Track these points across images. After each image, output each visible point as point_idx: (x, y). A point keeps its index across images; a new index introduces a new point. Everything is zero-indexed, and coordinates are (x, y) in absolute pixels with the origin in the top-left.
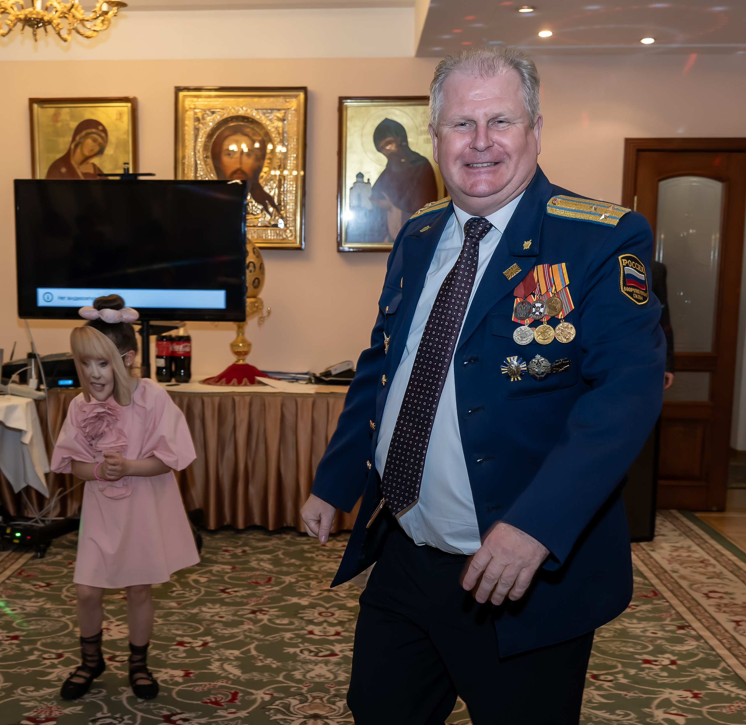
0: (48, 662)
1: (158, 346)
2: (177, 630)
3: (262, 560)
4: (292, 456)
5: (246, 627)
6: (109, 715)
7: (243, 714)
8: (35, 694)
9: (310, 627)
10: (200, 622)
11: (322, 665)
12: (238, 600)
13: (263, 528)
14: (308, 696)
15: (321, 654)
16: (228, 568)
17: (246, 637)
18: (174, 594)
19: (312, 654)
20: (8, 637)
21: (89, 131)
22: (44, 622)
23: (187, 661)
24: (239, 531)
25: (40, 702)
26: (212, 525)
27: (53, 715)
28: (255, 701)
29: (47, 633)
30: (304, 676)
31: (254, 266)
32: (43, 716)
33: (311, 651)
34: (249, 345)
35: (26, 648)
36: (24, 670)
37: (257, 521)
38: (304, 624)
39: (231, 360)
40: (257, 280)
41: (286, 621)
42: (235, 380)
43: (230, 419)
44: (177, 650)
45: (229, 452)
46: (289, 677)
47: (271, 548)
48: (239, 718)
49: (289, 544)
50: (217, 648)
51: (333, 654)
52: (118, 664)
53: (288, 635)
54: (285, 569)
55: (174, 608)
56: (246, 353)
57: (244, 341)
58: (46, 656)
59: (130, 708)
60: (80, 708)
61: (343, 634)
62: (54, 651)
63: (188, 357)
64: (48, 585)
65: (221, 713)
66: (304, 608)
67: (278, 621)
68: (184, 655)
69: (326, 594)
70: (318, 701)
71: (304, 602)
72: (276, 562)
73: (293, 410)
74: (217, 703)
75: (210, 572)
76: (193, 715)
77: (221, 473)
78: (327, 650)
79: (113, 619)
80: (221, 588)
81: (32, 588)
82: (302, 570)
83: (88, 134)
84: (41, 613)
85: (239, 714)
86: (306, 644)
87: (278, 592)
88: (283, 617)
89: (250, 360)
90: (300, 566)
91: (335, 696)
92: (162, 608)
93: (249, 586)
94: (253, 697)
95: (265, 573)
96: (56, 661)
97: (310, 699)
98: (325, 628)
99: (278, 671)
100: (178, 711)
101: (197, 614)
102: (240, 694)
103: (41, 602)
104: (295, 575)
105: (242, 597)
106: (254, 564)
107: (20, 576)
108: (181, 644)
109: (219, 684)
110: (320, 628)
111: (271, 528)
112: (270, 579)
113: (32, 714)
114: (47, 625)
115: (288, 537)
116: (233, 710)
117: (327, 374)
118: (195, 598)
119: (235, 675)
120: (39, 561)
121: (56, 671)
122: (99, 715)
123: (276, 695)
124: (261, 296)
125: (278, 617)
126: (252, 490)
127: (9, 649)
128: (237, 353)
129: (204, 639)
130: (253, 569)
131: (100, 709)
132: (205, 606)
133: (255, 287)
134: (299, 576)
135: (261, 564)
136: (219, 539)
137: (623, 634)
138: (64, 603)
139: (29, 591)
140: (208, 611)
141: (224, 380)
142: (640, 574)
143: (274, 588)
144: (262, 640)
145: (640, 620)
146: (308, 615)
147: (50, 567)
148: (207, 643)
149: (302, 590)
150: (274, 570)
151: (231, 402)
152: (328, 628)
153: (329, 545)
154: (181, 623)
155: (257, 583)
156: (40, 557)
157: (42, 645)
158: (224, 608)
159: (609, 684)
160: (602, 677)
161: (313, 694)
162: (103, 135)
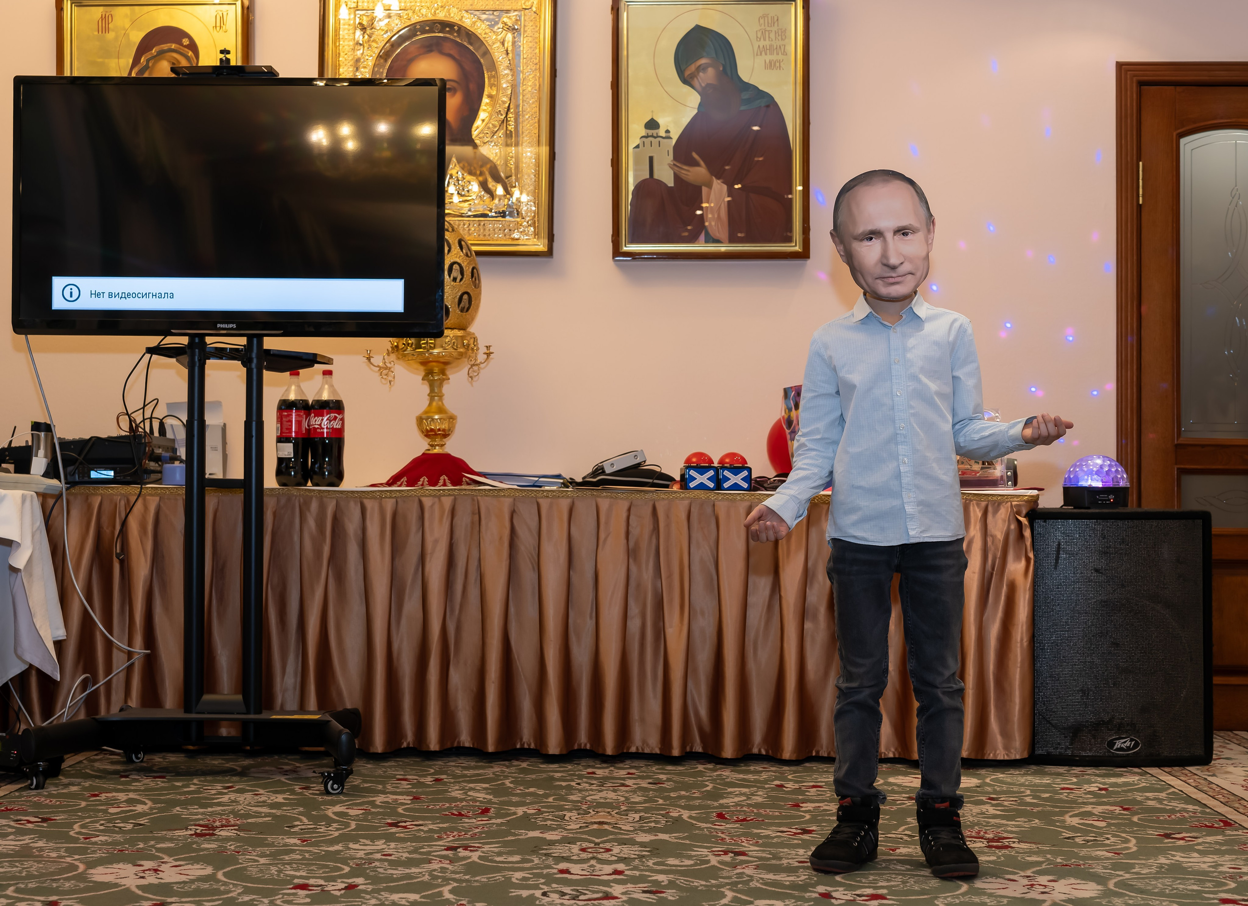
1: (280, 418)
2: (298, 870)
3: (471, 789)
4: (532, 612)
5: (435, 866)
9: (563, 866)
10: (345, 861)
12: (422, 834)
13: (478, 753)
15: (581, 897)
16: (404, 799)
17: (435, 878)
18: (296, 829)
19: (567, 897)
21: (165, 47)
22: (26, 864)
24: (430, 756)
29: (30, 877)
31: (462, 272)
33: (563, 894)
34: (452, 418)
37: (465, 739)
38: (550, 861)
39: (419, 446)
40: (465, 297)
41: (516, 858)
42: (424, 479)
43: (414, 540)
44: (294, 894)
45: (412, 605)
47: (491, 776)
49: (523, 771)
50: (378, 891)
51: (609, 897)
53: (519, 875)
54: (515, 799)
55: (296, 845)
56: (446, 434)
57: (441, 410)
61: (627, 873)
62: (42, 898)
63: (337, 439)
64: (44, 820)
66: (552, 843)
67: (499, 859)
68: (308, 900)
69: (595, 826)
71: (550, 836)
72: (499, 790)
73: (534, 525)
75: (372, 803)
77: (395, 646)
78: (594, 892)
79: (166, 859)
80: (389, 821)
81: (12, 823)
82: (551, 799)
83: (161, 53)
84: (25, 853)
86: (554, 885)
87: (502, 824)
88: (511, 852)
89: (453, 447)
90: (546, 796)
92: (272, 845)
93: (444, 819)
95: (478, 804)
98: (592, 866)
101: (338, 851)
103: (26, 840)
104: (536, 806)
105: (431, 830)
106: (457, 794)
108: (304, 887)
110: (585, 866)
111: (491, 748)
112: (485, 811)
114: (34, 867)
115: (524, 765)
117: (599, 470)
118: (336, 834)
120: (34, 792)
124: (474, 328)
125: (500, 854)
126: (456, 678)
128: (429, 434)
129: (350, 881)
130: (455, 799)
132: (356, 840)
133: (462, 311)
134: (543, 807)
135: (469, 793)
136: (390, 767)
137: (1176, 870)
138: (75, 840)
139: (6, 828)
140: (359, 849)
141: (405, 479)
142: (1197, 802)
143: (493, 821)
144: (467, 881)
145: (1202, 853)
146: (558, 850)
147: (54, 800)
148: (356, 886)
149: (549, 823)
150: (495, 800)
151: (415, 506)
152: (598, 866)
153: (600, 773)
154: (305, 862)
155: (460, 814)
156: (37, 788)
157: (17, 891)
158: (393, 845)
162: (190, 53)
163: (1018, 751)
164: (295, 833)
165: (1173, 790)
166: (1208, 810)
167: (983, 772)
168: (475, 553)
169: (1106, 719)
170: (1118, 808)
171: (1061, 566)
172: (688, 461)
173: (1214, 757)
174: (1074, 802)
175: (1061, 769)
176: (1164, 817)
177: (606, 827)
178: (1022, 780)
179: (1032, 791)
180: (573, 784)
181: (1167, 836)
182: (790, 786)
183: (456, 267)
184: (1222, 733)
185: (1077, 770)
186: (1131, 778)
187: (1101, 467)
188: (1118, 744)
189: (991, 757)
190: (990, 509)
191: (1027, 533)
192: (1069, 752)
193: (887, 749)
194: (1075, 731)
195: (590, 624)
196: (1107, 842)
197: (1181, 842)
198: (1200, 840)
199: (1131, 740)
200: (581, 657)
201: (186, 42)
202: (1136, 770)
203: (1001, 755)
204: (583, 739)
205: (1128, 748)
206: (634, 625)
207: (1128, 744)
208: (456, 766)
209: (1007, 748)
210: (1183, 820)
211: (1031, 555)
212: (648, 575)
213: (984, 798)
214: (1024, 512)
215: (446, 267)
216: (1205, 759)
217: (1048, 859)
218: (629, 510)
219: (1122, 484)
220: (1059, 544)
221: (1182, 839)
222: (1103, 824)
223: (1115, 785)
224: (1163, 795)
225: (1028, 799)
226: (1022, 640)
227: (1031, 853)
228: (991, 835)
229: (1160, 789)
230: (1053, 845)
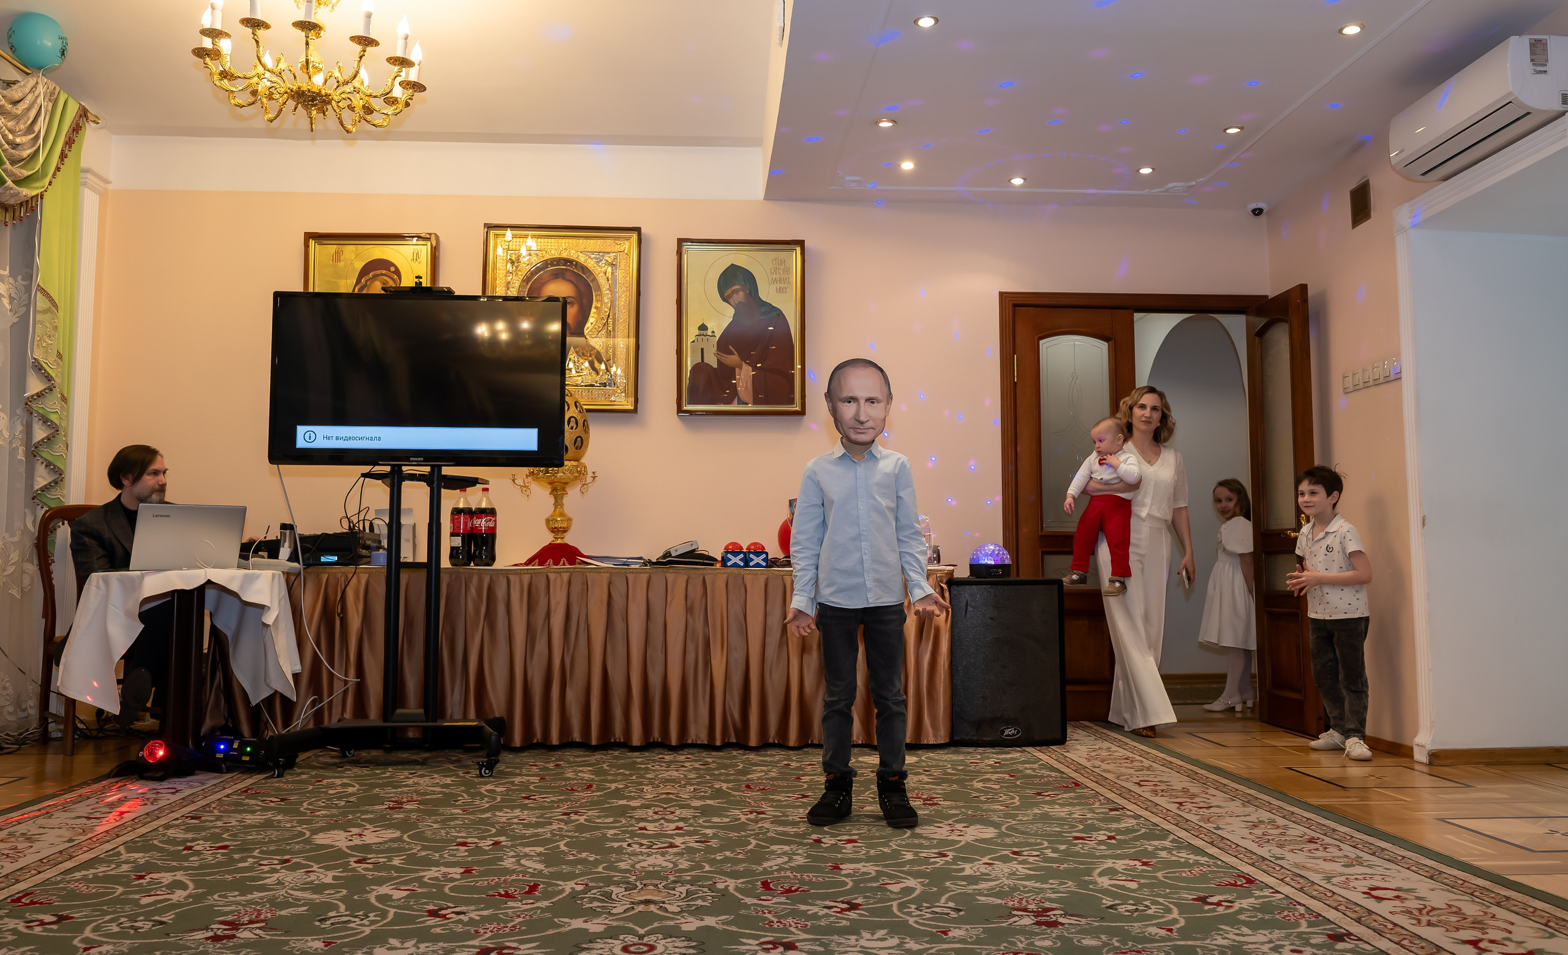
0: (266, 868)
1: (453, 521)
2: (459, 833)
3: (581, 772)
4: (622, 648)
5: (555, 826)
6: (348, 913)
7: (545, 904)
8: (239, 898)
9: (642, 825)
10: (493, 825)
11: (658, 856)
12: (546, 804)
13: (585, 746)
14: (638, 884)
15: (654, 847)
16: (536, 779)
17: (554, 835)
18: (459, 803)
19: (644, 847)
20: (211, 847)
21: (378, 272)
22: (268, 833)
23: (470, 859)
24: (553, 748)
25: (244, 906)
26: (517, 741)
27: (262, 917)
28: (563, 891)
29: (271, 842)
30: (633, 866)
31: (577, 423)
32: (246, 919)
33: (642, 845)
34: (569, 520)
35: (236, 856)
36: (227, 876)
37: (577, 736)
38: (633, 822)
39: (547, 539)
40: (579, 439)
41: (611, 820)
42: (550, 561)
43: (543, 602)
44: (456, 850)
45: (541, 646)
46: (611, 867)
47: (594, 761)
48: (538, 908)
49: (616, 758)
50: (514, 846)
51: (672, 846)
52: (370, 866)
53: (612, 832)
54: (610, 778)
55: (458, 814)
56: (565, 531)
57: (562, 514)
58: (265, 862)
59: (380, 906)
60: (305, 908)
61: (685, 828)
62: (279, 858)
63: (492, 534)
64: (282, 800)
65: (511, 904)
66: (635, 808)
67: (597, 821)
68: (467, 854)
69: (664, 796)
70: (651, 887)
71: (633, 803)
72: (599, 772)
73: (623, 590)
74: (507, 895)
75: (512, 783)
76: (473, 908)
77: (530, 675)
78: (662, 843)
79: (368, 826)
80: (524, 795)
81: (259, 803)
82: (634, 778)
83: (375, 277)
84: (268, 824)
85: (539, 904)
86: (636, 839)
87: (600, 797)
88: (606, 816)
89: (569, 539)
90: (631, 775)
91: (675, 882)
92: (442, 814)
93: (561, 793)
94: (560, 888)
95: (584, 782)
96: (278, 867)
97: (640, 886)
98: (662, 824)
99: (596, 863)
100: (450, 905)
101: (488, 818)
102: (541, 886)
103: (269, 815)
104: (624, 783)
105: (552, 802)
106: (570, 775)
107: (245, 794)
108: (464, 844)
109: (514, 877)
110: (657, 824)
111: (594, 743)
112: (590, 786)
113: (230, 918)
114: (274, 834)
115: (616, 753)
116: (532, 901)
117: (667, 554)
118: (487, 805)
119: (535, 869)
120: (275, 780)
121: (276, 875)
122: (331, 914)
123: (590, 884)
124: (583, 461)
125: (599, 817)
126: (570, 695)
127: (211, 858)
128: (554, 530)
129: (496, 839)
130: (569, 779)
131: (336, 908)
132: (501, 810)
133: (576, 449)
134: (629, 783)
135: (580, 775)
136: (525, 757)
137: (1045, 817)
138: (304, 814)
139: (255, 806)
140: (502, 816)
141: (537, 561)
142: (1057, 770)
143: (595, 794)
144: (576, 837)
145: (1062, 805)
146: (638, 814)
147: (290, 785)
148: (500, 842)
149: (632, 794)
150: (596, 779)
151: (544, 579)
152: (666, 824)
153: (668, 758)
154: (465, 827)
155: (572, 790)
156: (278, 777)
157: (261, 852)
158: (526, 812)
159: (1036, 858)
160: (1025, 853)
161: (644, 882)
162: (395, 278)
163: (942, 738)
164: (458, 806)
165: (1042, 762)
166: (1064, 776)
167: (920, 752)
168: (584, 611)
169: (999, 716)
170: (1007, 776)
171: (968, 615)
172: (727, 548)
173: (1068, 739)
174: (979, 772)
175: (970, 750)
176: (1037, 781)
177: (671, 796)
178: (945, 757)
179: (951, 765)
180: (649, 766)
181: (1039, 794)
182: (794, 764)
183: (572, 419)
184: (1072, 723)
185: (980, 750)
186: (1015, 754)
187: (993, 551)
188: (1007, 732)
189: (925, 742)
192: (975, 738)
193: (858, 738)
194: (979, 724)
195: (661, 657)
196: (1001, 799)
197: (1048, 798)
198: (1060, 796)
199: (1015, 729)
200: (655, 680)
201: (392, 269)
202: (1018, 749)
203: (932, 741)
204: (656, 735)
205: (1013, 735)
206: (691, 657)
207: (1013, 732)
208: (570, 755)
209: (935, 736)
210: (1048, 783)
212: (699, 624)
213: (920, 772)
214: (945, 581)
215: (566, 420)
216: (1061, 740)
217: (963, 812)
218: (687, 581)
219: (1007, 562)
220: (967, 602)
221: (1049, 796)
222: (997, 787)
223: (1005, 760)
224: (1035, 766)
225: (950, 771)
226: (944, 664)
227: (951, 808)
228: (925, 797)
229: (1034, 763)
230: (966, 802)
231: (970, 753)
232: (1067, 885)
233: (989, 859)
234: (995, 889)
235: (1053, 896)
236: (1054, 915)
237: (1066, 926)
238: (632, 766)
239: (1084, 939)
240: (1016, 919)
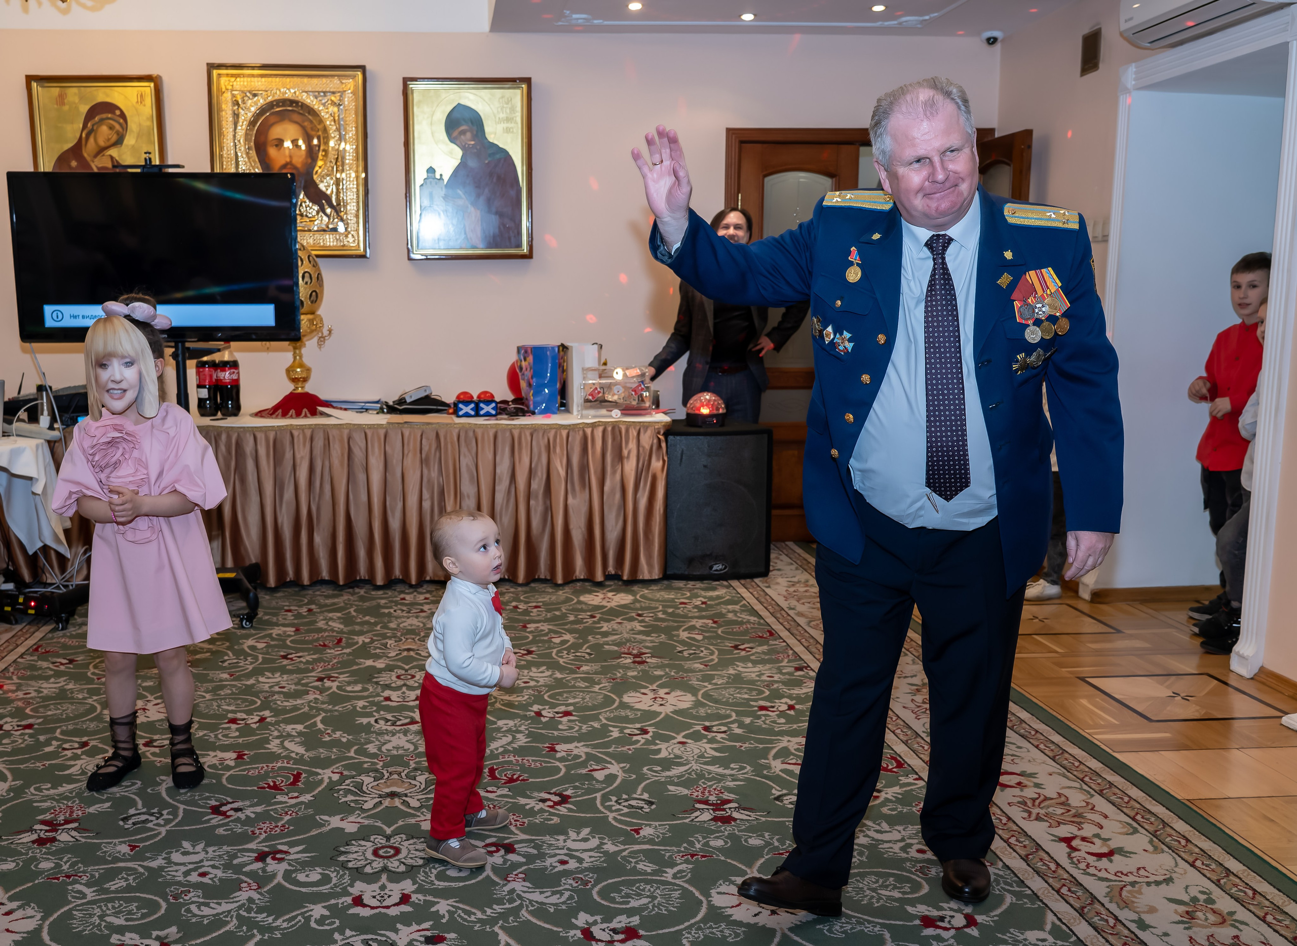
0: (69, 753)
1: (198, 373)
2: (229, 705)
3: (331, 619)
4: (364, 497)
5: (311, 697)
6: (145, 810)
7: (307, 798)
8: (52, 792)
9: (387, 693)
10: (256, 694)
11: (401, 735)
12: (302, 666)
13: (332, 583)
14: (385, 772)
15: (398, 723)
16: (290, 630)
17: (311, 708)
18: (226, 664)
19: (389, 723)
20: (18, 726)
21: (104, 116)
22: (65, 706)
23: (240, 740)
24: (303, 587)
25: (58, 801)
26: (272, 582)
27: (75, 815)
28: (322, 781)
29: (68, 719)
30: (380, 749)
31: (310, 277)
32: (61, 818)
33: (387, 721)
34: (309, 370)
35: (42, 738)
36: (38, 764)
37: (325, 575)
38: (379, 689)
39: (288, 388)
40: (314, 293)
41: (358, 687)
42: (293, 412)
43: (288, 455)
44: (229, 728)
45: (289, 494)
46: (362, 752)
47: (342, 604)
48: (302, 803)
49: (362, 599)
50: (277, 723)
52: (157, 750)
53: (361, 703)
54: (357, 628)
55: (226, 680)
56: (305, 380)
57: (301, 365)
58: (66, 746)
59: (171, 801)
60: (108, 804)
62: (77, 739)
63: (235, 386)
64: (71, 661)
65: (280, 798)
66: (380, 671)
67: (349, 688)
68: (237, 734)
69: (405, 653)
70: (395, 776)
71: (380, 664)
72: (347, 620)
73: (363, 445)
74: (276, 787)
75: (270, 635)
76: (247, 803)
77: (280, 521)
78: (406, 718)
79: (150, 697)
80: (282, 654)
81: (51, 666)
82: (378, 628)
83: (102, 120)
84: (62, 695)
85: (302, 799)
86: (382, 713)
87: (349, 654)
88: (355, 683)
89: (310, 388)
90: (376, 624)
91: (416, 769)
92: (212, 681)
93: (315, 650)
94: (320, 777)
95: (335, 634)
96: (79, 752)
97: (386, 775)
98: (404, 693)
99: (348, 745)
100: (230, 800)
101: (253, 685)
102: (304, 775)
103: (62, 681)
104: (370, 635)
105: (308, 662)
106: (321, 624)
107: (36, 653)
108: (233, 721)
109: (279, 764)
110: (399, 693)
111: (341, 583)
112: (340, 641)
113: (48, 817)
114: (69, 709)
115: (362, 592)
116: (296, 794)
117: (401, 401)
118: (251, 667)
119: (297, 754)
120: (61, 633)
121: (79, 762)
122: (132, 811)
123: (345, 773)
124: (319, 312)
125: (349, 683)
126: (318, 539)
127: (20, 741)
128: (294, 380)
129: (261, 714)
130: (320, 630)
131: (133, 804)
132: (263, 675)
133: (312, 302)
134: (374, 635)
135: (330, 623)
136: (280, 598)
137: (737, 680)
138: (91, 681)
139: (47, 670)
140: (266, 682)
141: (280, 411)
142: (754, 613)
143: (345, 651)
144: (331, 711)
145: (755, 663)
146: (384, 678)
147: (74, 640)
148: (265, 718)
149: (378, 651)
150: (345, 629)
151: (288, 437)
152: (408, 692)
153: (409, 598)
154: (233, 697)
155: (325, 645)
156: (63, 629)
157: (62, 733)
158: (285, 676)
159: (723, 735)
160: (715, 729)
161: (390, 769)
162: (121, 121)
163: (656, 575)
164: (225, 668)
165: (744, 602)
166: (762, 621)
167: (635, 590)
168: (327, 463)
169: (708, 552)
170: (711, 621)
171: (683, 463)
172: (458, 397)
173: (771, 568)
174: (685, 616)
175: (681, 584)
176: (736, 628)
177: (412, 653)
178: (658, 594)
179: (664, 606)
180: (392, 611)
181: (736, 647)
182: (522, 606)
183: (307, 275)
184: (778, 544)
185: (691, 584)
186: (721, 591)
187: (709, 400)
188: (715, 568)
189: (641, 577)
190: (642, 431)
191: (664, 445)
192: (686, 573)
193: (580, 573)
194: (690, 561)
195: (400, 505)
196: (702, 655)
197: (743, 653)
198: (754, 651)
199: (723, 565)
200: (395, 524)
201: (118, 112)
202: (725, 583)
203: (647, 576)
204: (397, 572)
205: (721, 570)
206: (426, 505)
207: (720, 567)
208: (322, 595)
209: (650, 572)
210: (746, 632)
211: (666, 458)
212: (434, 474)
213: (634, 615)
214: (662, 432)
215: (300, 275)
216: (764, 572)
217: (667, 673)
218: (422, 436)
220: (682, 450)
221: (744, 650)
222: (700, 637)
223: (711, 598)
224: (737, 607)
225: (660, 615)
226: (660, 510)
227: (658, 667)
228: (635, 652)
229: (736, 603)
230: (671, 660)
231: (680, 589)
232: (745, 771)
233: (684, 737)
234: (683, 776)
235: (731, 784)
236: (730, 808)
237: (738, 822)
238: (374, 611)
239: (751, 837)
240: (698, 813)
